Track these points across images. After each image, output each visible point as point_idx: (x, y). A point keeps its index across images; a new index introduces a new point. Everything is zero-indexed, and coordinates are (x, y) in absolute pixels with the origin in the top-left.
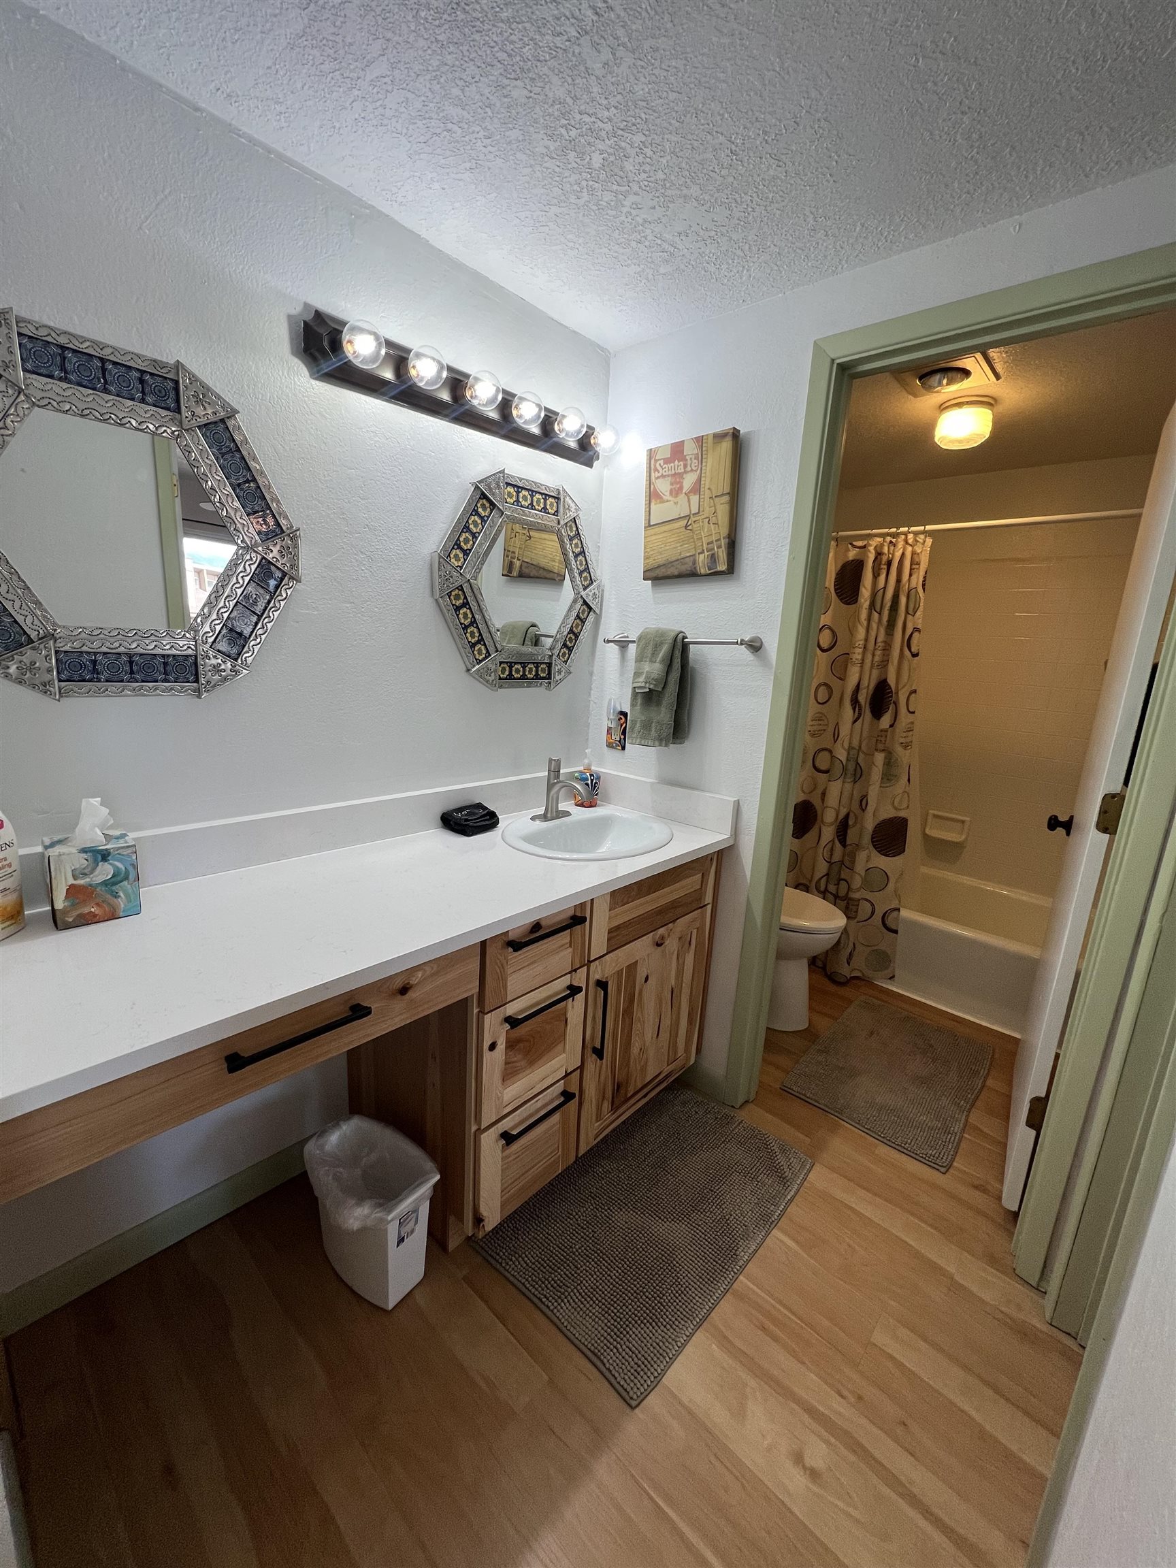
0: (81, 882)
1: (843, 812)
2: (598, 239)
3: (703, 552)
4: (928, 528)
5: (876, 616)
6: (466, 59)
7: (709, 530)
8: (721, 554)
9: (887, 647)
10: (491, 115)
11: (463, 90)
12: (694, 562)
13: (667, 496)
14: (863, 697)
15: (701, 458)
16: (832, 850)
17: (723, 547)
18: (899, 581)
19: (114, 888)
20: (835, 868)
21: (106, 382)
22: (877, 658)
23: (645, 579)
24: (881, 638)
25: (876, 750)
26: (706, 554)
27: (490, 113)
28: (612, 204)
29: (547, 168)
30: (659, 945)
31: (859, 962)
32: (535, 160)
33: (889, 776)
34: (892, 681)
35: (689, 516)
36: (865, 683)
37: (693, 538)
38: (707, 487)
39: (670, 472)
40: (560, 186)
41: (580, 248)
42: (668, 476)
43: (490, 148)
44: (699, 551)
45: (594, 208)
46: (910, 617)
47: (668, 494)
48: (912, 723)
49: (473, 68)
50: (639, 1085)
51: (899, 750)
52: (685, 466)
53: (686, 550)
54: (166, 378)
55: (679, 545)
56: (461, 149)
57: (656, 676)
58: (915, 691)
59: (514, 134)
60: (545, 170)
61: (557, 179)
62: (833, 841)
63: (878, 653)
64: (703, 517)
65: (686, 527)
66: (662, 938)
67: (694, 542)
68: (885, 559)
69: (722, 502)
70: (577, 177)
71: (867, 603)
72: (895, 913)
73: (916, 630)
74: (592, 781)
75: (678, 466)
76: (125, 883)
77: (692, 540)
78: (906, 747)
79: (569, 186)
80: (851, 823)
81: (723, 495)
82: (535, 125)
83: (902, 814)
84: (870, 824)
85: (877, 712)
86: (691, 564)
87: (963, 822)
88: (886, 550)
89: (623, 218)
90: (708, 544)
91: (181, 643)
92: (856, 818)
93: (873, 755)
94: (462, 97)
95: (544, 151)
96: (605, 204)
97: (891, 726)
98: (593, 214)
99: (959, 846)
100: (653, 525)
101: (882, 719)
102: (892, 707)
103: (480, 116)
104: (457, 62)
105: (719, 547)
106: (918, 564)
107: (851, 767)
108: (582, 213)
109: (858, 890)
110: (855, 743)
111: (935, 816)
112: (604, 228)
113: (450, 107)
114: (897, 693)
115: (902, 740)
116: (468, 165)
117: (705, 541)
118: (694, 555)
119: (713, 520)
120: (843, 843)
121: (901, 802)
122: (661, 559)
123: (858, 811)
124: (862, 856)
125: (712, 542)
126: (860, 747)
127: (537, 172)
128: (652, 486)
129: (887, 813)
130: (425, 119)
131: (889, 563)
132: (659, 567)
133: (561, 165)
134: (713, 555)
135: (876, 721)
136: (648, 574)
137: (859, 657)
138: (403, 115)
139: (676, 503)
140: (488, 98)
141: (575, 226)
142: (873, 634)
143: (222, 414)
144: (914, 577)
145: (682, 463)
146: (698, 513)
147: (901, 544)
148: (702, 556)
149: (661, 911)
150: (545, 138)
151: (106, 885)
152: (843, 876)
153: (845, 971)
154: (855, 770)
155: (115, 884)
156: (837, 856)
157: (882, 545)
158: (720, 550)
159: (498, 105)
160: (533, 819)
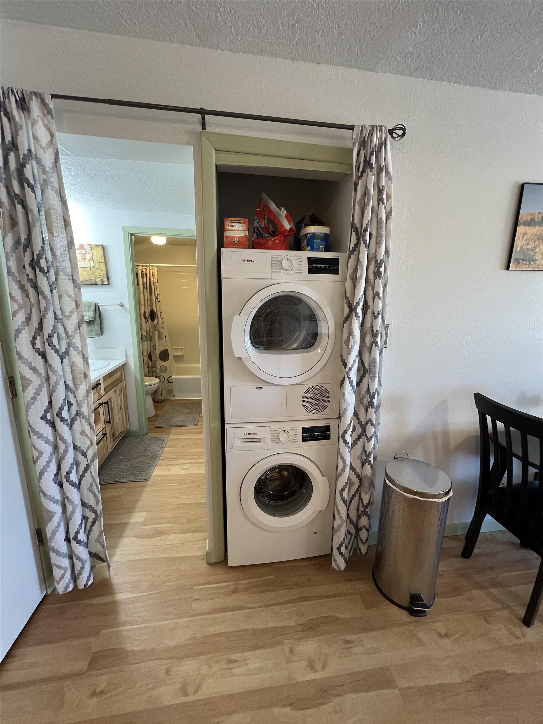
1: (149, 351)
3: (98, 278)
4: (155, 265)
5: (145, 290)
7: (99, 272)
8: (104, 279)
9: (151, 300)
14: (147, 315)
15: (92, 251)
16: (148, 364)
17: (105, 277)
18: (150, 280)
20: (150, 369)
22: (149, 303)
24: (149, 297)
25: (155, 330)
30: (115, 392)
31: (164, 394)
33: (160, 338)
34: (155, 310)
35: (90, 267)
36: (147, 311)
37: (94, 274)
38: (96, 259)
39: (80, 253)
44: (96, 277)
46: (156, 291)
48: (163, 321)
50: (118, 434)
51: (161, 330)
52: (86, 252)
53: (92, 277)
55: (89, 275)
57: (92, 316)
58: (162, 312)
62: (148, 361)
63: (149, 301)
64: (96, 268)
65: (90, 270)
66: (116, 390)
68: (144, 273)
69: (102, 264)
71: (142, 287)
72: (171, 377)
73: (158, 294)
75: (83, 252)
78: (163, 329)
80: (152, 354)
81: (102, 262)
83: (166, 348)
84: (158, 352)
85: (153, 320)
86: (95, 281)
87: (182, 349)
88: (144, 271)
92: (153, 352)
93: (154, 332)
97: (158, 323)
99: (182, 356)
101: (155, 321)
102: (156, 317)
105: (103, 277)
106: (155, 275)
107: (148, 337)
109: (159, 373)
110: (148, 329)
111: (174, 349)
114: (157, 313)
115: (162, 327)
117: (98, 275)
118: (95, 279)
119: (100, 269)
120: (151, 361)
121: (165, 344)
123: (153, 350)
124: (158, 363)
125: (100, 276)
126: (150, 330)
129: (162, 349)
131: (146, 275)
134: (102, 279)
135: (153, 322)
137: (143, 303)
139: (84, 263)
142: (146, 296)
144: (154, 279)
146: (94, 266)
147: (148, 269)
149: (114, 382)
152: (153, 371)
153: (161, 398)
154: (150, 338)
156: (150, 365)
157: (142, 269)
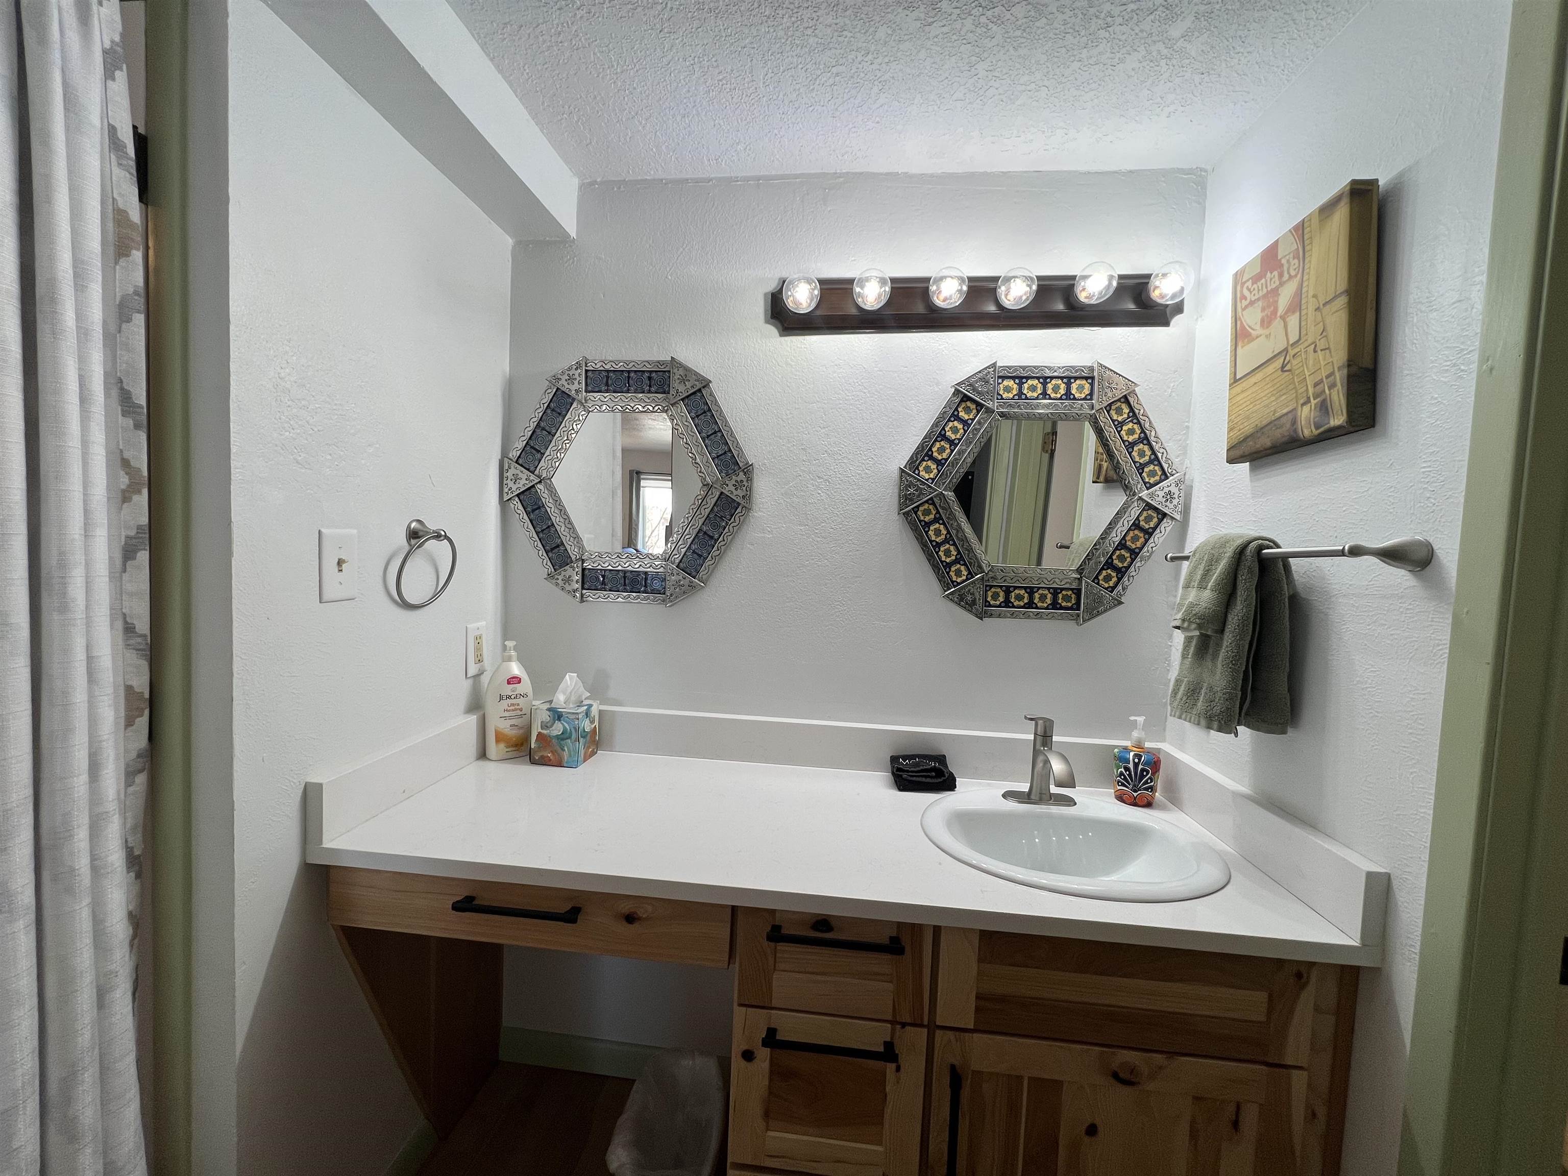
0: (544, 732)
2: (1056, 60)
3: (1308, 401)
6: (796, 10)
7: (1317, 362)
8: (1335, 397)
10: (852, 34)
11: (816, 36)
12: (1294, 422)
13: (1258, 330)
15: (1302, 254)
17: (1339, 385)
19: (562, 742)
21: (629, 386)
23: (1231, 461)
26: (1313, 402)
27: (849, 35)
28: (1032, 13)
29: (936, 37)
30: (1122, 1080)
32: (919, 39)
35: (1286, 351)
37: (1294, 383)
38: (1311, 293)
39: (1261, 294)
40: (964, 41)
41: (1046, 83)
42: (1258, 299)
43: (876, 61)
44: (1302, 401)
45: (1018, 33)
47: (1258, 327)
49: (805, 12)
52: (1281, 275)
53: (1281, 406)
54: (665, 371)
55: (1273, 398)
56: (859, 80)
59: (882, 32)
60: (936, 40)
61: (955, 37)
64: (1306, 344)
65: (1283, 367)
66: (1132, 1071)
67: (1295, 388)
69: (1334, 309)
70: (970, 20)
74: (1136, 765)
75: (1272, 279)
76: (569, 741)
77: (1291, 386)
79: (971, 35)
81: (1335, 297)
82: (889, 10)
86: (1288, 426)
89: (1060, 17)
90: (1316, 385)
91: (657, 563)
94: (820, 40)
95: (918, 24)
96: (1025, 20)
98: (1024, 40)
100: (1240, 379)
103: (845, 43)
104: (793, 19)
105: (1332, 386)
108: (1011, 49)
112: (1050, 44)
113: (821, 56)
116: (875, 89)
117: (1310, 382)
118: (1295, 409)
119: (1322, 344)
122: (1247, 428)
125: (1321, 381)
127: (933, 47)
128: (1239, 323)
130: (816, 79)
132: (1245, 439)
133: (944, 22)
134: (1324, 401)
136: (1232, 453)
138: (801, 91)
139: (1268, 337)
140: (836, 24)
141: (1018, 66)
143: (699, 386)
145: (1276, 273)
146: (1300, 339)
148: (1306, 409)
150: (908, 12)
151: (558, 739)
155: (563, 739)
158: (1334, 393)
159: (848, 22)
160: (1007, 795)
